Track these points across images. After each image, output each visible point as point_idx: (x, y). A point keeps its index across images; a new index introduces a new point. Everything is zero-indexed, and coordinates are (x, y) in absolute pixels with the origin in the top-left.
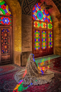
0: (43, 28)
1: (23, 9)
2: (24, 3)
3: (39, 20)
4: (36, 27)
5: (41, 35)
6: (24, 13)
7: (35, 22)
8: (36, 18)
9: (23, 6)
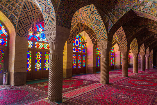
0: (47, 50)
1: (18, 31)
2: (19, 26)
3: (41, 41)
4: (38, 48)
5: (43, 57)
6: (18, 35)
7: (37, 43)
8: (38, 39)
9: (18, 29)
